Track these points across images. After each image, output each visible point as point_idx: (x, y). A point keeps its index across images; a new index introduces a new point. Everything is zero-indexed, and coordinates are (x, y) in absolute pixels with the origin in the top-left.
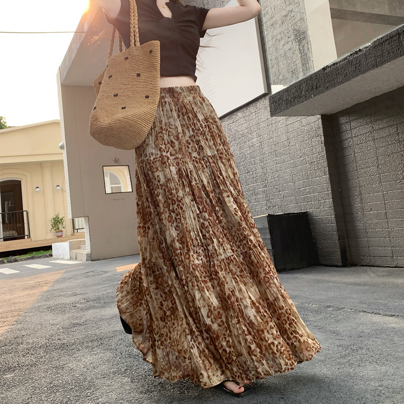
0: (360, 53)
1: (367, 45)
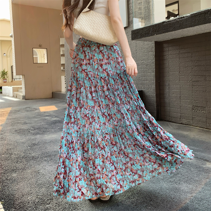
1: (188, 15)
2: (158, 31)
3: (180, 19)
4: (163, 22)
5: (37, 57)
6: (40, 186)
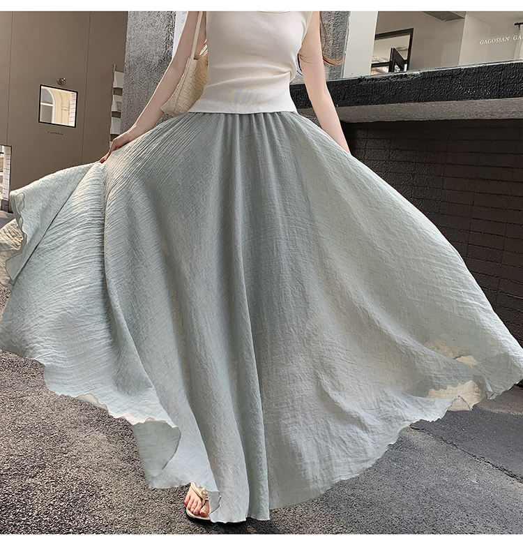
0: (405, 79)
1: (415, 73)
2: (344, 98)
3: (398, 80)
4: (360, 80)
5: (52, 107)
6: (20, 433)
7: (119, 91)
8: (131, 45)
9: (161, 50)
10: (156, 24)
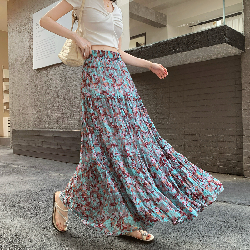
7: (7, 79)
8: (11, 53)
9: (27, 53)
10: (23, 41)
